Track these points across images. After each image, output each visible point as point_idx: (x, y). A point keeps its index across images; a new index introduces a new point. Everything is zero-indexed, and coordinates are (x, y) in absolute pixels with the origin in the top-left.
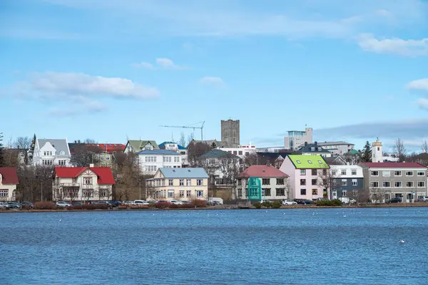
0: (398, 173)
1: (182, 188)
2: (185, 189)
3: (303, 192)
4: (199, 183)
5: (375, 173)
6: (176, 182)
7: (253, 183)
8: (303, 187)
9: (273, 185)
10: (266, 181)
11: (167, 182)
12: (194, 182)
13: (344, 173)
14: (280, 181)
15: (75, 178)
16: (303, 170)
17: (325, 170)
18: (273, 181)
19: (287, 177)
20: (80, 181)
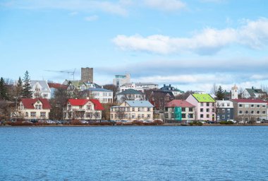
0: (252, 106)
1: (139, 113)
2: (141, 113)
3: (202, 116)
4: (149, 110)
5: (241, 105)
6: (136, 109)
7: (176, 110)
8: (202, 113)
9: (187, 112)
10: (183, 109)
11: (131, 109)
12: (146, 109)
13: (223, 105)
14: (191, 110)
15: (81, 106)
16: (202, 103)
17: (213, 103)
18: (187, 109)
19: (194, 107)
20: (85, 107)
